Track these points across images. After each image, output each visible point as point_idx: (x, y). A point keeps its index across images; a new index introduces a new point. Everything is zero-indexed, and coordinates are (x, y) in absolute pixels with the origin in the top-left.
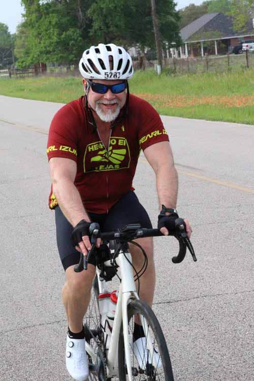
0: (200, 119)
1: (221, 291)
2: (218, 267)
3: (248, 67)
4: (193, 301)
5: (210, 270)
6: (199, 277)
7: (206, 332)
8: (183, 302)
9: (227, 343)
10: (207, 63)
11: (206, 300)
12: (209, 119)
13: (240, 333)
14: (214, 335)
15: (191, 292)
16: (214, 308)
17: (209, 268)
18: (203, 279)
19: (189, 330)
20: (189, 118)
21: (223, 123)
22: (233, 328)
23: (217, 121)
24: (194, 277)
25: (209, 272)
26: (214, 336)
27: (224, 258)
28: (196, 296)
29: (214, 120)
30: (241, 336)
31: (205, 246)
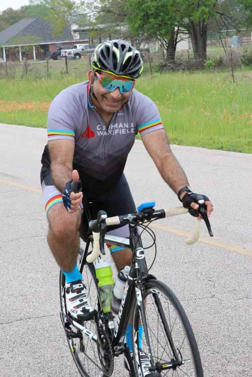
0: (20, 125)
1: (47, 312)
2: (43, 285)
3: (67, 73)
4: (15, 323)
5: (34, 289)
6: (22, 296)
7: (31, 360)
8: (4, 325)
9: (54, 372)
10: (26, 68)
11: (30, 322)
12: (30, 126)
13: (68, 360)
14: (40, 363)
15: (14, 313)
16: (39, 331)
17: (33, 286)
18: (26, 299)
19: (12, 358)
20: (8, 124)
21: (43, 129)
22: (60, 354)
23: (38, 127)
24: (16, 297)
25: (33, 291)
26: (40, 365)
27: (48, 275)
28: (19, 318)
29: (34, 127)
30: (69, 364)
31: (27, 262)
